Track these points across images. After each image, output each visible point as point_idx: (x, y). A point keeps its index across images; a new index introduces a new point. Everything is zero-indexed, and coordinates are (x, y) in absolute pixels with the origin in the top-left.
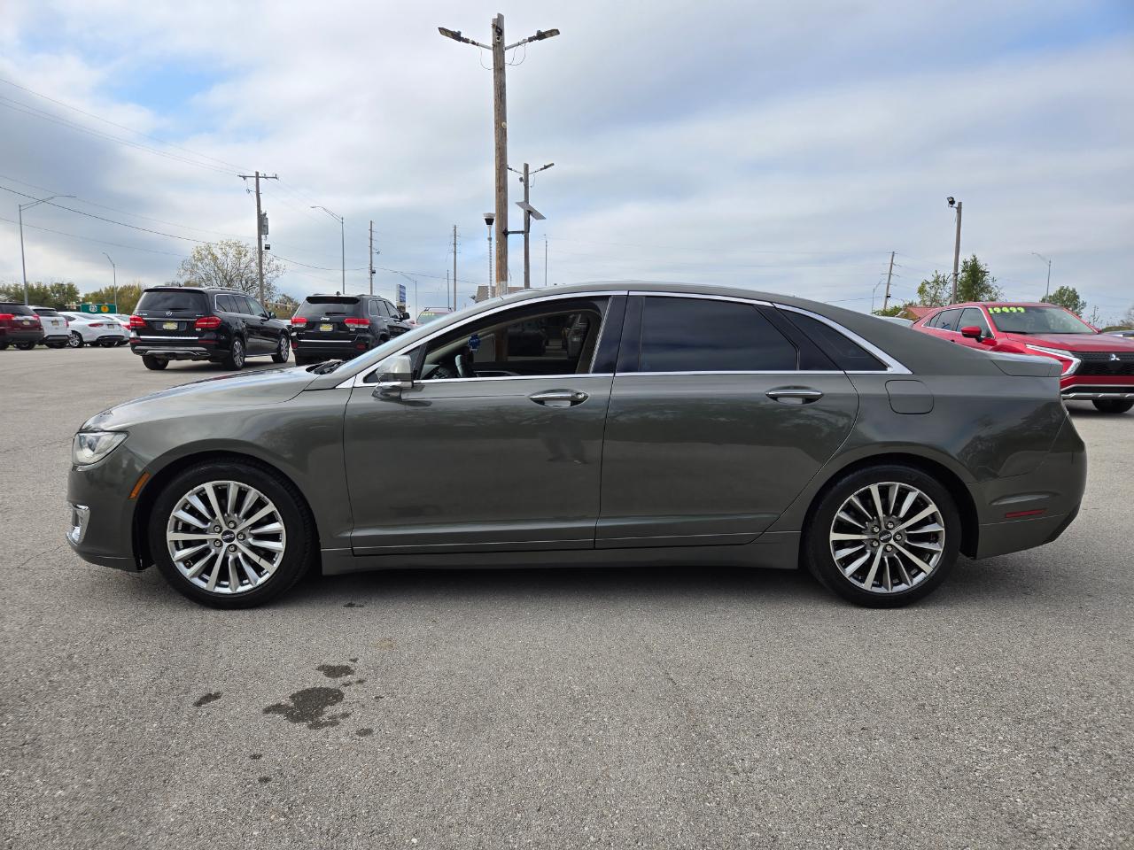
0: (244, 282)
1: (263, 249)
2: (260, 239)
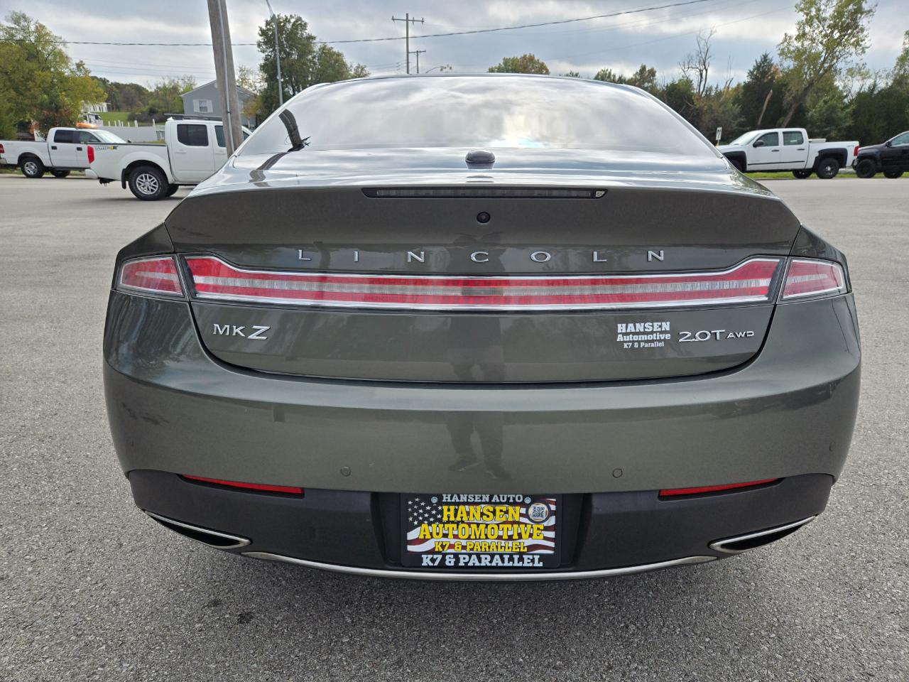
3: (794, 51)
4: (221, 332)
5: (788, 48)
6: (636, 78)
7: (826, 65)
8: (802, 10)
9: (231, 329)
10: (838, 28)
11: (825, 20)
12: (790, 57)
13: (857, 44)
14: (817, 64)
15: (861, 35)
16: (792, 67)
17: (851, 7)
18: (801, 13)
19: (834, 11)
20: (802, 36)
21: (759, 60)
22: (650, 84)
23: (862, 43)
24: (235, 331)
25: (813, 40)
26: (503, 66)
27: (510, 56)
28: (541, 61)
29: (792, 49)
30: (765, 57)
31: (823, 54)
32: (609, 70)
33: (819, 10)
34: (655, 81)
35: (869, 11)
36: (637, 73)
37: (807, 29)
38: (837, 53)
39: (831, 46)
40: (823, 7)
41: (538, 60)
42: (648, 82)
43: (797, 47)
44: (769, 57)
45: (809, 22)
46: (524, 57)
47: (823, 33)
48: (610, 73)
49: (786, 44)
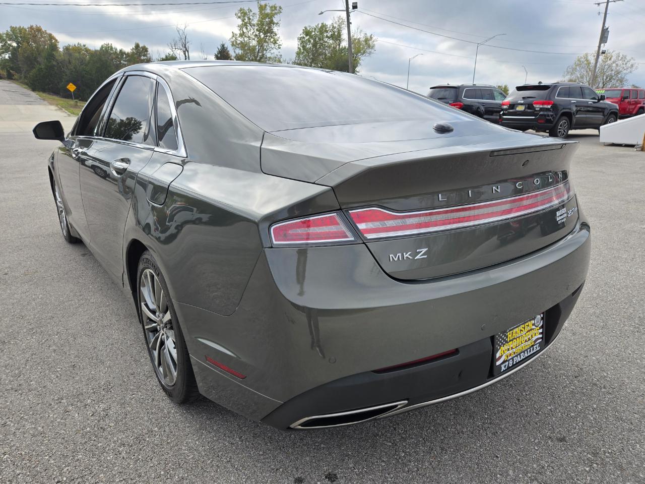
0: (605, 78)
1: (600, 54)
2: (599, 47)
3: (239, 44)
4: (396, 259)
5: (236, 42)
6: (133, 52)
7: (260, 54)
8: (239, 17)
9: (403, 255)
10: (262, 32)
11: (254, 25)
12: (238, 48)
13: (275, 43)
14: (255, 53)
15: (276, 37)
16: (240, 53)
17: (267, 20)
18: (240, 20)
19: (258, 21)
20: (242, 35)
21: (220, 48)
22: (145, 57)
23: (278, 42)
24: (405, 256)
25: (249, 37)
26: (11, 33)
27: (17, 25)
28: (48, 32)
29: (239, 42)
30: (223, 46)
31: (257, 47)
32: (110, 44)
33: (249, 19)
34: (148, 55)
35: (277, 23)
36: (133, 48)
37: (245, 30)
38: (265, 47)
39: (261, 42)
40: (251, 17)
41: (46, 31)
42: (144, 56)
43: (241, 42)
44: (225, 46)
45: (245, 25)
46: (31, 27)
47: (254, 34)
48: (112, 47)
49: (234, 38)
